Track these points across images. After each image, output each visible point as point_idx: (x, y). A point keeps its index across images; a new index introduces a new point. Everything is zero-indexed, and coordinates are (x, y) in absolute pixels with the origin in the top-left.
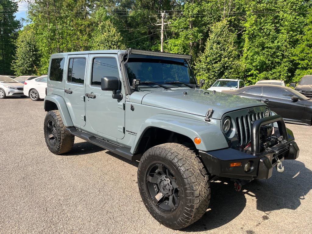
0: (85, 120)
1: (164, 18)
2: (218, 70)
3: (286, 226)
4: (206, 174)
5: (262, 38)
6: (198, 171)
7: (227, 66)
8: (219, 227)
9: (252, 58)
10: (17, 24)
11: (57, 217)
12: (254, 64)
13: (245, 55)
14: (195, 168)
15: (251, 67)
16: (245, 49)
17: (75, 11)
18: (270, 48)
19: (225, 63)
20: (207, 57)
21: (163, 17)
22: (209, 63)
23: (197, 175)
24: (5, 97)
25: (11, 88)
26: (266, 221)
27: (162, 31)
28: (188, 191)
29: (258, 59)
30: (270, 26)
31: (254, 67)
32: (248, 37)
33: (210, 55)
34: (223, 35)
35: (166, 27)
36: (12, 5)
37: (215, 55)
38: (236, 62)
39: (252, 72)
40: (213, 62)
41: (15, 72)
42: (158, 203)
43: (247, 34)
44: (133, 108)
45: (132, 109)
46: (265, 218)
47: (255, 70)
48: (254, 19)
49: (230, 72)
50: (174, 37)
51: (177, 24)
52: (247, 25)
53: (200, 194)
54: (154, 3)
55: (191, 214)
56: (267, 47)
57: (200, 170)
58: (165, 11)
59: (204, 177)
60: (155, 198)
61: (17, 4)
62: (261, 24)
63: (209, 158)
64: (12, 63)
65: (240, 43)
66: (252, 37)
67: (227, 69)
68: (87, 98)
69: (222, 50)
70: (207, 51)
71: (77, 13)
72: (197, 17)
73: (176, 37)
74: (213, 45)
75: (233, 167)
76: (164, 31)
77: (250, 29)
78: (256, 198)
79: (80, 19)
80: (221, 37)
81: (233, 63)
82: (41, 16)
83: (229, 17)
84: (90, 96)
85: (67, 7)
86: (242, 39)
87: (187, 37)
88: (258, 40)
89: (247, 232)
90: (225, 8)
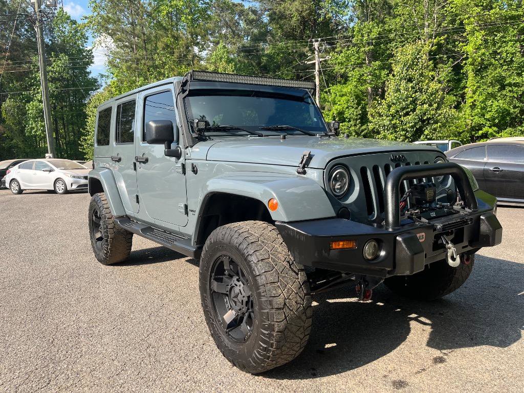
0: (138, 202)
1: (320, 51)
2: (412, 127)
3: (477, 375)
4: (302, 270)
5: (499, 70)
6: (285, 263)
7: (429, 119)
8: (340, 372)
9: (482, 105)
10: (92, 85)
12: (487, 116)
13: (469, 101)
14: (279, 258)
15: (482, 121)
16: (469, 92)
17: (176, 55)
18: (516, 85)
19: (425, 114)
20: (391, 106)
21: (317, 49)
22: (395, 116)
23: (281, 270)
24: (67, 192)
25: (74, 177)
26: (439, 365)
27: (316, 73)
28: (263, 299)
29: (494, 105)
30: (511, 46)
31: (489, 121)
32: (473, 70)
33: (394, 101)
34: (417, 65)
35: (324, 64)
36: (84, 54)
37: (404, 101)
38: (445, 110)
39: (485, 129)
40: (401, 114)
41: (85, 154)
42: (227, 328)
43: (470, 65)
44: (195, 169)
45: (195, 171)
46: (440, 360)
47: (490, 127)
48: (480, 37)
49: (435, 129)
50: (340, 82)
51: (344, 59)
52: (470, 48)
53: (285, 304)
54: (304, 29)
55: (272, 342)
56: (510, 85)
57: (288, 262)
58: (319, 39)
59: (297, 274)
60: (223, 319)
61: (92, 53)
62: (494, 45)
63: (291, 234)
64: (80, 141)
65: (459, 81)
66: (481, 70)
67: (428, 123)
68: (138, 164)
69: (417, 92)
70: (391, 96)
71: (180, 57)
72: (378, 44)
73: (343, 81)
74: (401, 84)
75: (337, 249)
76: (320, 72)
77: (475, 54)
79: (184, 67)
80: (413, 69)
81: (439, 112)
82: (126, 67)
83: (435, 39)
84: (141, 160)
85: (164, 49)
86: (463, 74)
87: (362, 80)
88: (492, 73)
89: (394, 383)
90: (427, 24)
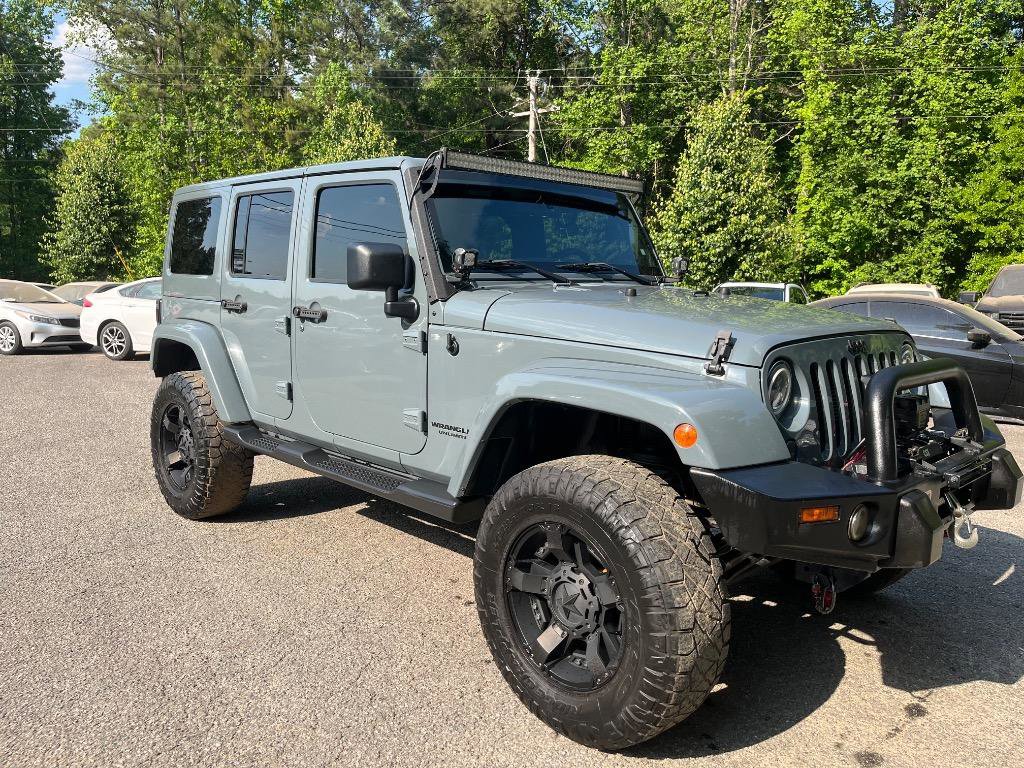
0: (290, 397)
1: (538, 94)
2: (720, 255)
3: (988, 736)
4: (713, 555)
5: (856, 155)
6: (688, 543)
7: (748, 242)
8: (758, 742)
9: (825, 218)
10: (59, 121)
11: (201, 714)
12: (832, 239)
13: (802, 210)
14: (676, 534)
15: (824, 248)
16: (802, 191)
17: (247, 76)
18: (886, 185)
19: (742, 232)
20: (682, 213)
21: (534, 90)
22: (689, 232)
23: (685, 557)
24: (21, 350)
25: (38, 319)
26: (920, 721)
27: (531, 135)
28: (654, 612)
29: (844, 221)
30: (881, 113)
31: (834, 248)
32: (811, 153)
33: (689, 205)
34: (731, 140)
35: (544, 121)
36: (43, 57)
37: (706, 204)
38: (778, 228)
39: (827, 263)
40: (700, 229)
41: (51, 269)
42: (547, 662)
43: (807, 143)
44: (455, 345)
45: (453, 349)
46: (915, 711)
47: (836, 259)
48: (827, 94)
49: (759, 262)
50: (569, 156)
51: (581, 114)
52: (807, 112)
53: (696, 621)
54: (505, 47)
55: (668, 692)
56: (875, 184)
57: (693, 541)
58: (539, 72)
59: (709, 563)
60: (537, 645)
61: (60, 55)
62: (852, 108)
63: (727, 493)
64: (42, 241)
65: (785, 170)
66: (825, 152)
67: (747, 250)
68: (296, 322)
69: (730, 190)
70: (682, 194)
71: (254, 81)
72: (644, 90)
73: (575, 155)
74: (701, 174)
75: (810, 522)
76: (536, 133)
77: (817, 125)
78: (879, 650)
79: (263, 101)
80: (724, 148)
81: (768, 230)
82: (138, 91)
83: (747, 89)
84: (307, 315)
85: (222, 61)
86: (792, 159)
87: (614, 155)
88: (844, 161)
89: (859, 757)
90: (733, 61)
